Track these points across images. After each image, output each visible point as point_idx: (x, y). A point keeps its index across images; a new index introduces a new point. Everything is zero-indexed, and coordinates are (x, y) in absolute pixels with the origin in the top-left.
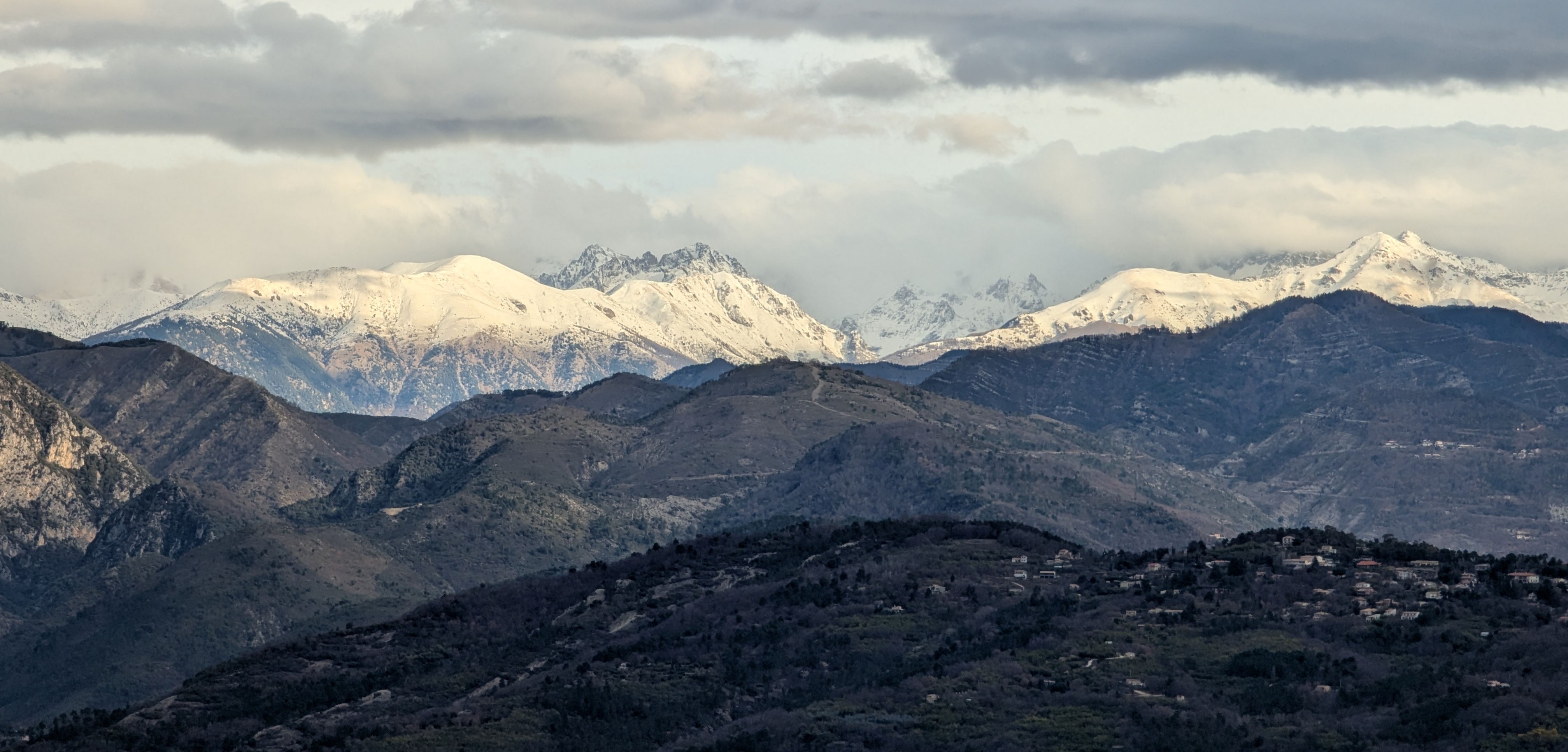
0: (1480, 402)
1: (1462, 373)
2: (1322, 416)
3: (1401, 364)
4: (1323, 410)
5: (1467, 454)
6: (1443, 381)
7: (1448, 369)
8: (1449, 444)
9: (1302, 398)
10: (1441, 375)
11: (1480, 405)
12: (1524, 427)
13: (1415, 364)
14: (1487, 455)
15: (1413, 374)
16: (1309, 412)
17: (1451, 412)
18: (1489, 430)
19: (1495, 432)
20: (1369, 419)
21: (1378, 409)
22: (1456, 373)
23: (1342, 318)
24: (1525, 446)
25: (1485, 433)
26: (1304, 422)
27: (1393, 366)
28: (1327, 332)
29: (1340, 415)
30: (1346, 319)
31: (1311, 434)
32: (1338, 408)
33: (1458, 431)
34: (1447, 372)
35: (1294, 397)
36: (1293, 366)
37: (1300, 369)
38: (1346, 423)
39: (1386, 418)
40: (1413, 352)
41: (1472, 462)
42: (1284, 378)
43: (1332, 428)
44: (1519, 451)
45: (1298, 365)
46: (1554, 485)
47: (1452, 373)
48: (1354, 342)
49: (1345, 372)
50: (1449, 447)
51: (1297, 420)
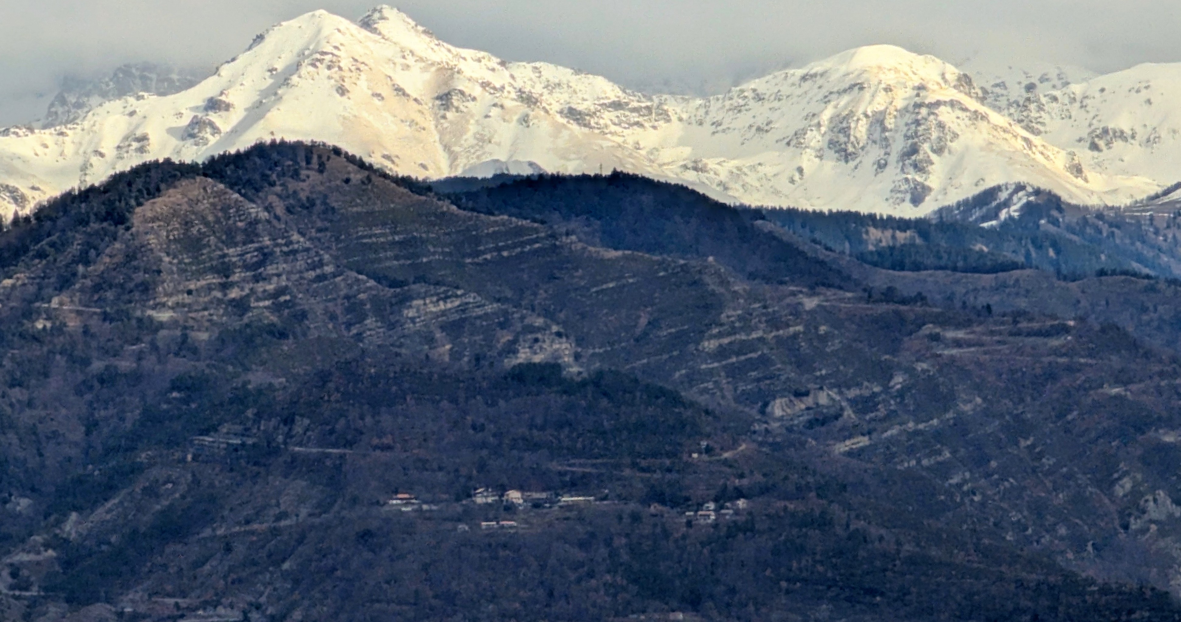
0: (605, 394)
1: (555, 328)
2: (237, 441)
3: (411, 313)
4: (239, 428)
5: (580, 519)
6: (511, 349)
7: (522, 318)
8: (536, 495)
9: (186, 401)
10: (505, 337)
11: (604, 402)
12: (709, 450)
13: (444, 313)
14: (626, 520)
15: (438, 335)
16: (206, 432)
17: (539, 421)
18: (627, 460)
19: (644, 463)
20: (349, 444)
21: (368, 420)
22: (539, 329)
23: (268, 208)
24: (713, 493)
25: (618, 466)
26: (195, 458)
27: (393, 318)
28: (236, 245)
29: (280, 438)
30: (280, 210)
31: (212, 485)
32: (274, 422)
33: (555, 466)
34: (519, 326)
35: (168, 402)
36: (161, 325)
37: (178, 333)
38: (294, 457)
39: (387, 440)
40: (437, 284)
41: (593, 535)
42: (140, 357)
43: (262, 470)
44: (699, 506)
45: (174, 324)
46: (784, 584)
47: (532, 329)
48: (300, 264)
49: (283, 335)
50: (537, 505)
51: (178, 455)
